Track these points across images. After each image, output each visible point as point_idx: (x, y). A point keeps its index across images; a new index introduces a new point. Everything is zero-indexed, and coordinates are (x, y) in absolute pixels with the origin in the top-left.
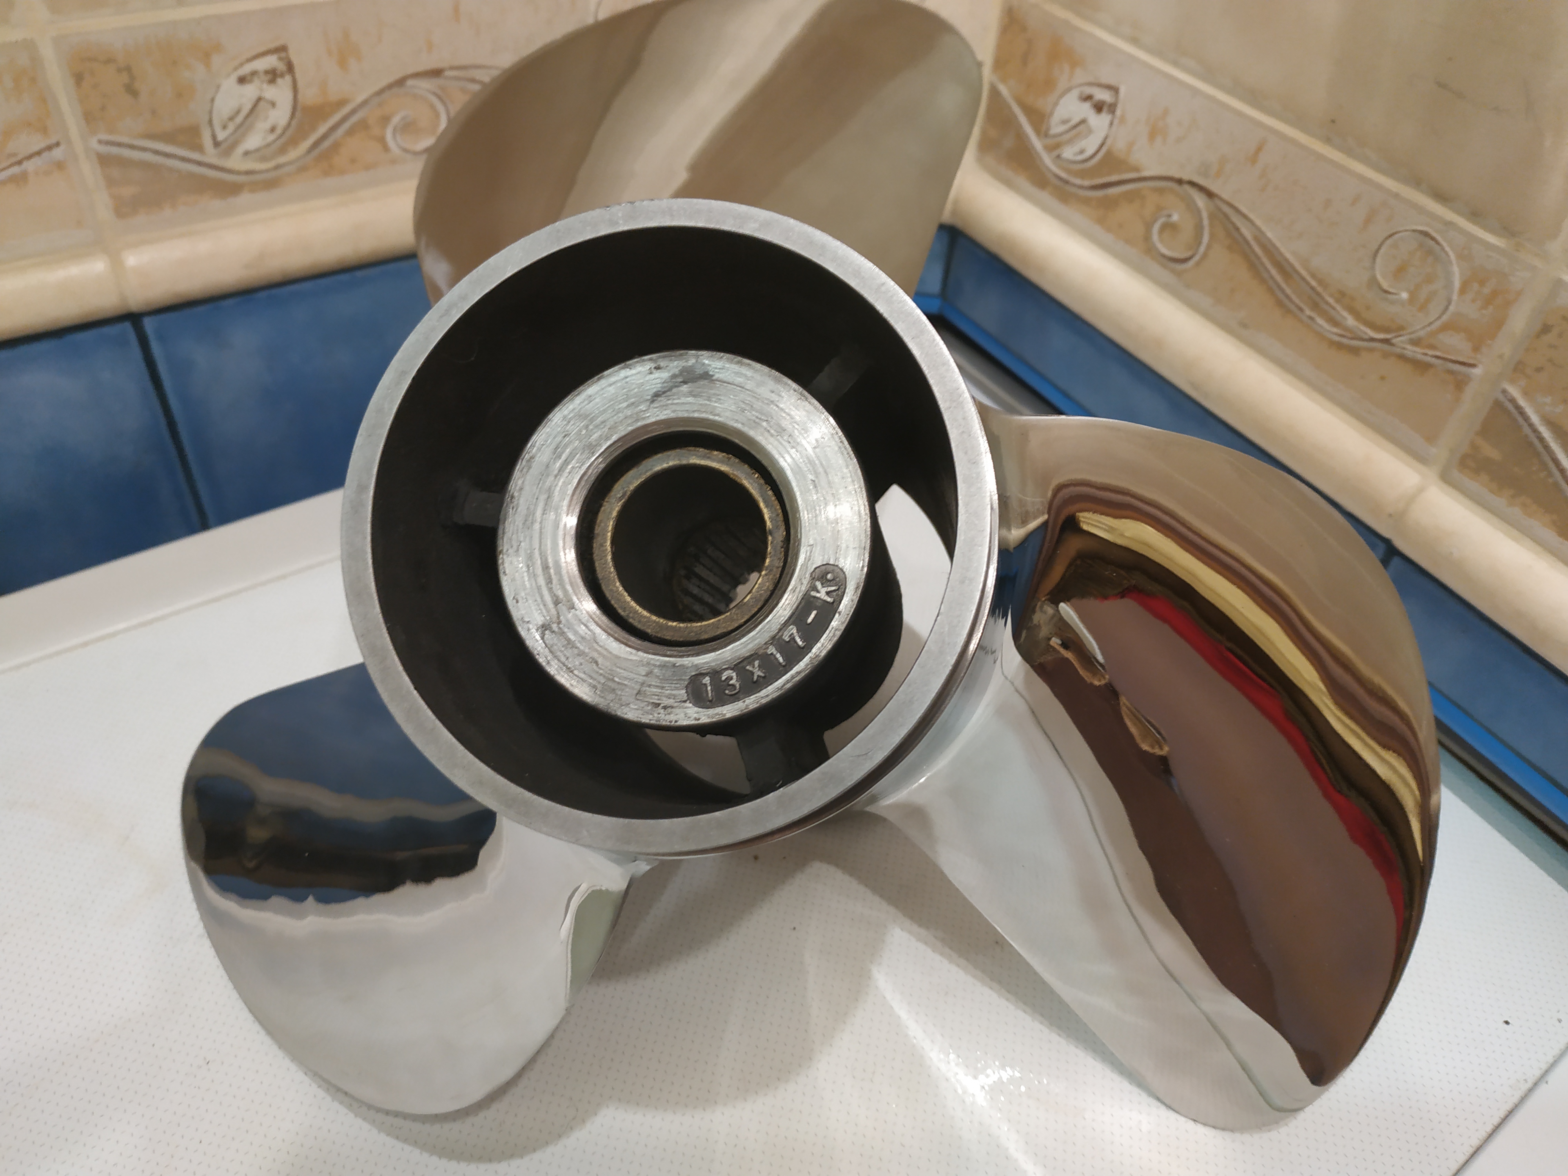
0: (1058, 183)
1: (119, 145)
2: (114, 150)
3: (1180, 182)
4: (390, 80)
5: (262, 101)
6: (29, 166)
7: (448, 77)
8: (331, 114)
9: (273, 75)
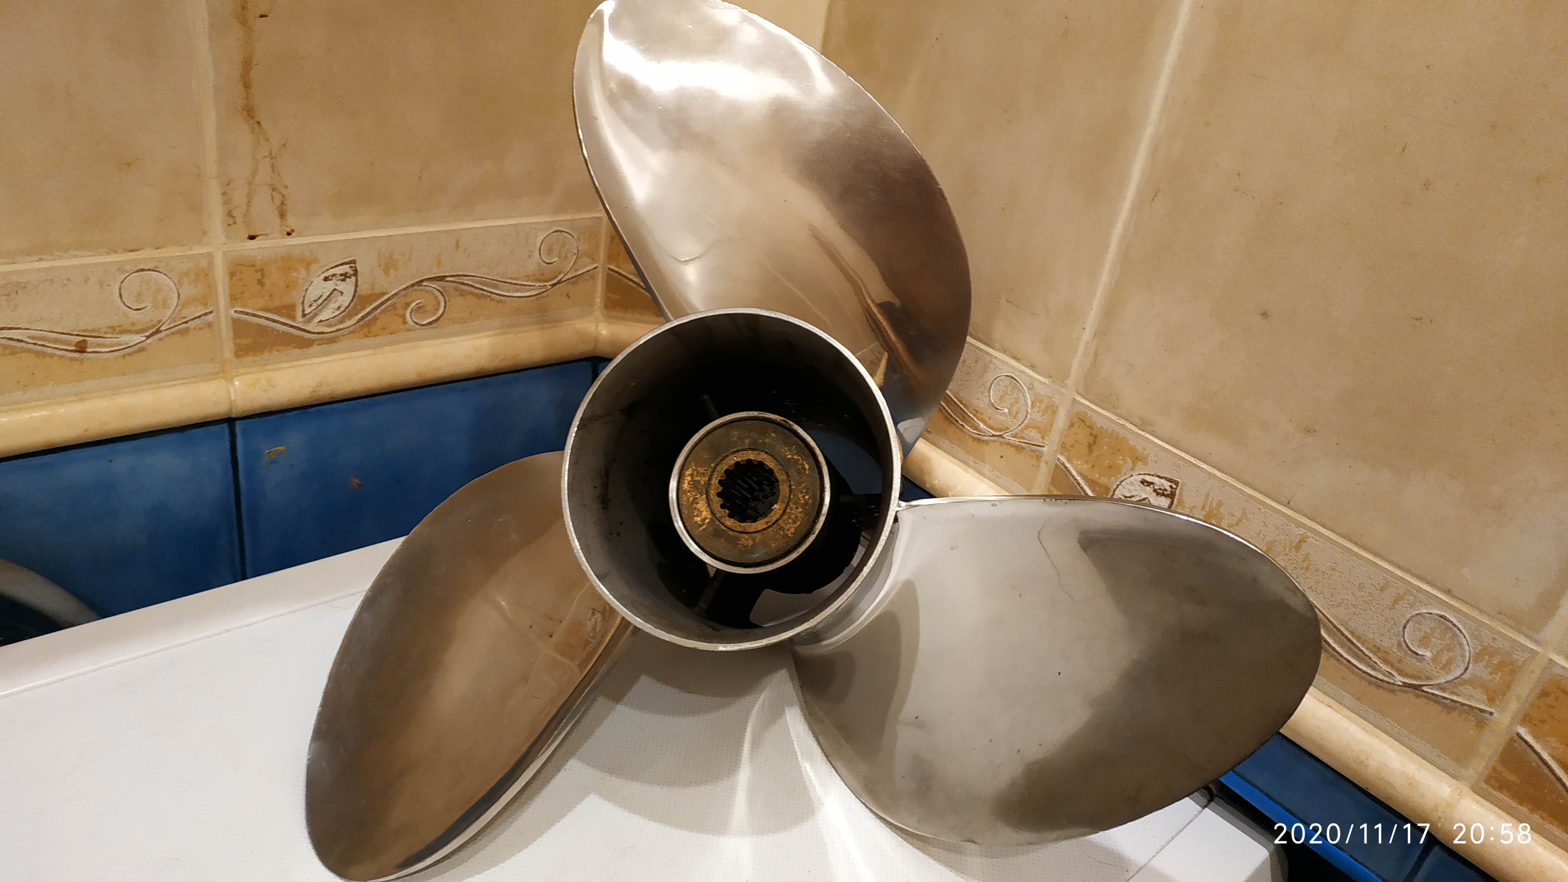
1: (247, 314)
2: (244, 317)
4: (414, 282)
5: (336, 291)
6: (192, 324)
7: (447, 281)
8: (375, 300)
9: (345, 276)
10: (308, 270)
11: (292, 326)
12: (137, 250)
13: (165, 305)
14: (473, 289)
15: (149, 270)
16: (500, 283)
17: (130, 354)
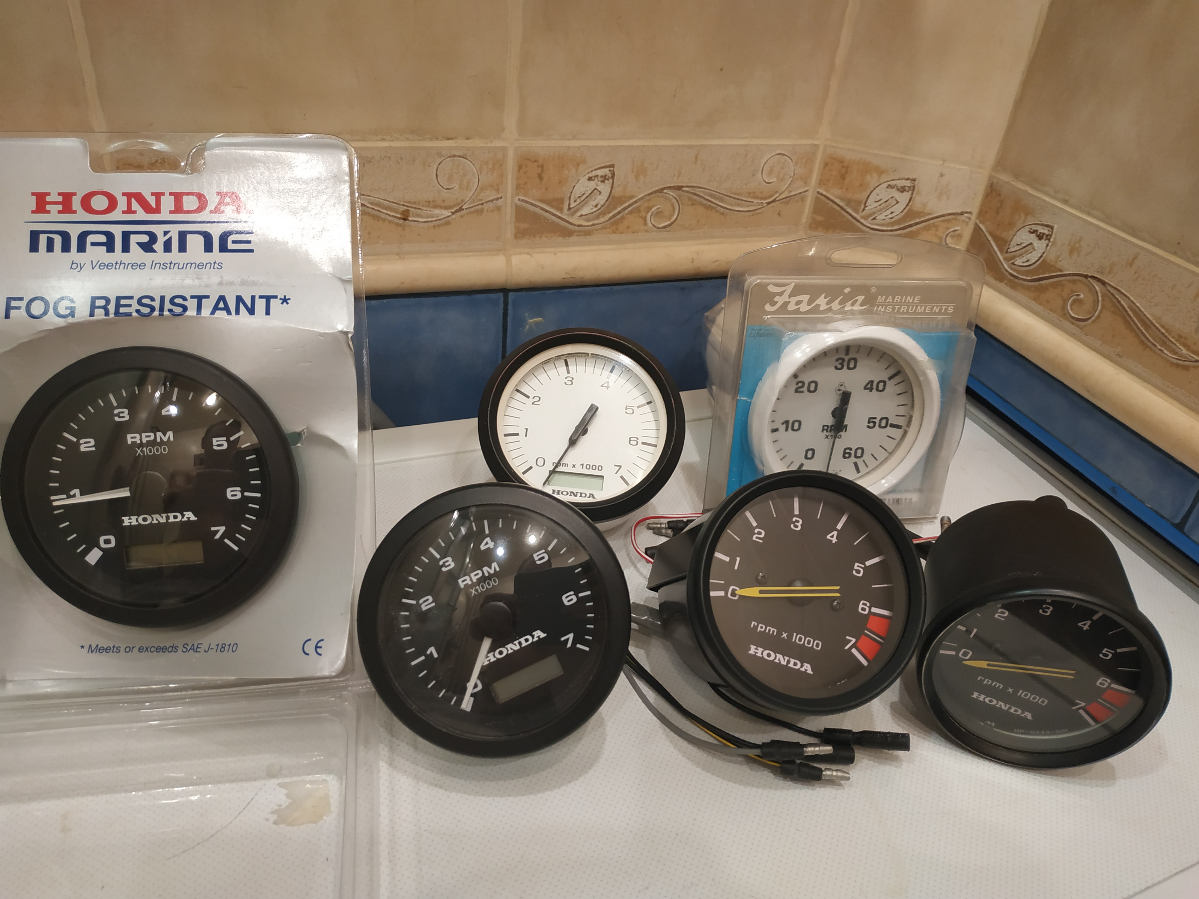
0: (1012, 278)
2: (524, 204)
3: (1086, 276)
4: (657, 188)
5: (596, 191)
6: (486, 206)
7: (683, 191)
8: (625, 202)
9: (604, 179)
10: (577, 170)
11: (559, 217)
12: (452, 139)
13: (468, 188)
14: (702, 200)
15: (459, 156)
16: (725, 197)
17: (439, 226)
